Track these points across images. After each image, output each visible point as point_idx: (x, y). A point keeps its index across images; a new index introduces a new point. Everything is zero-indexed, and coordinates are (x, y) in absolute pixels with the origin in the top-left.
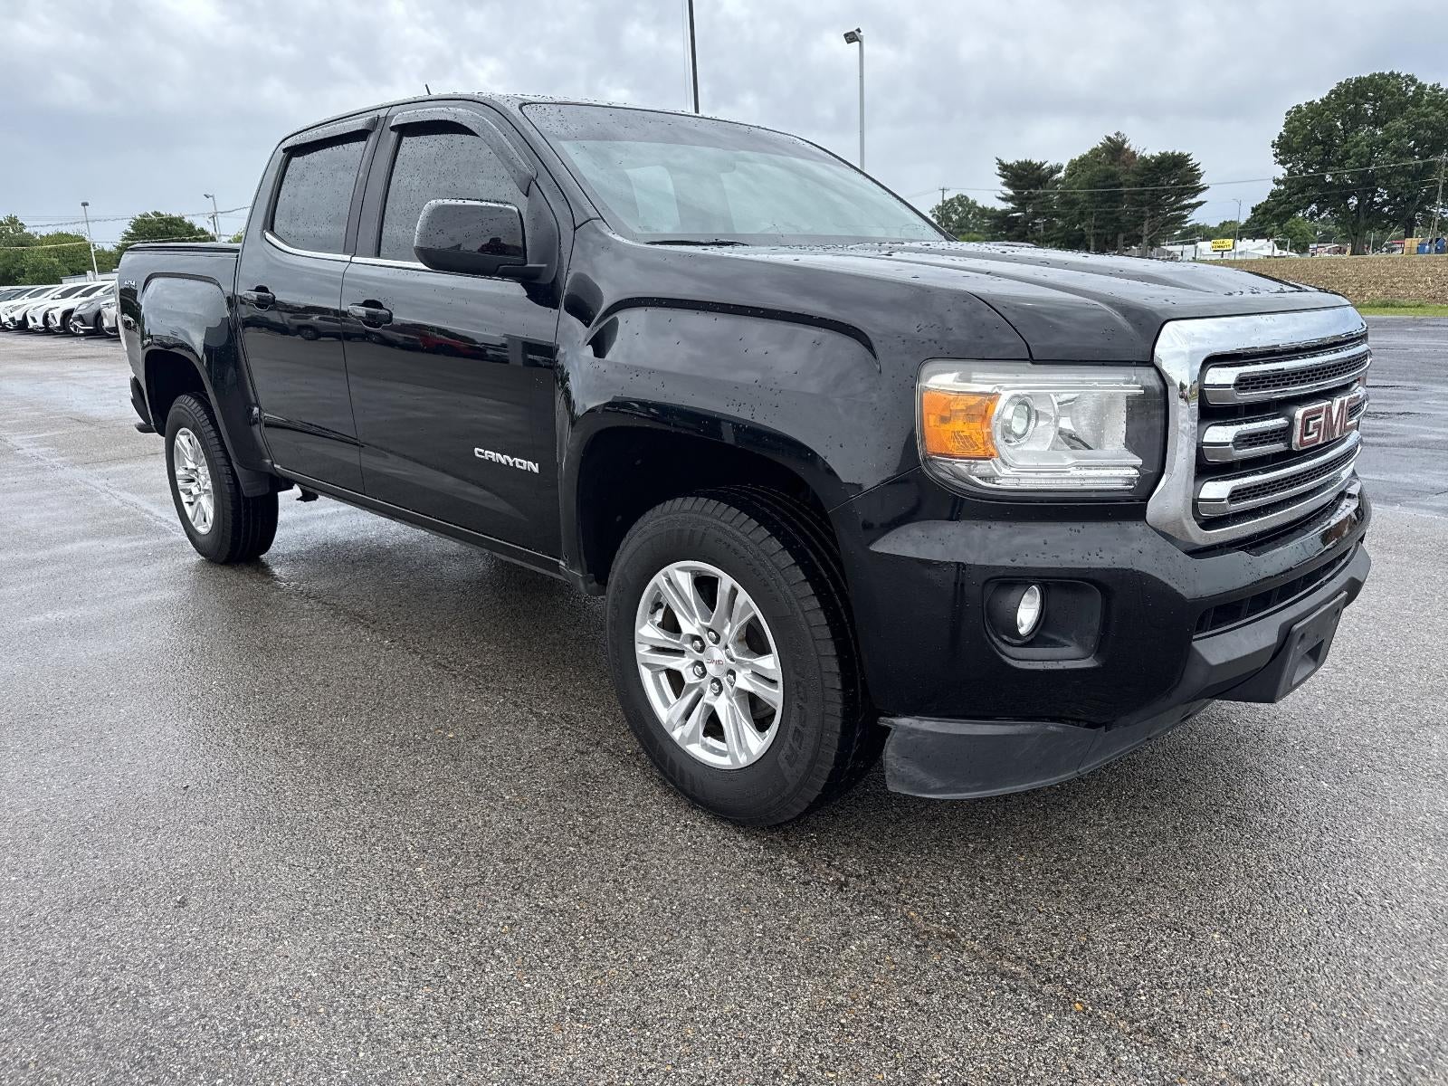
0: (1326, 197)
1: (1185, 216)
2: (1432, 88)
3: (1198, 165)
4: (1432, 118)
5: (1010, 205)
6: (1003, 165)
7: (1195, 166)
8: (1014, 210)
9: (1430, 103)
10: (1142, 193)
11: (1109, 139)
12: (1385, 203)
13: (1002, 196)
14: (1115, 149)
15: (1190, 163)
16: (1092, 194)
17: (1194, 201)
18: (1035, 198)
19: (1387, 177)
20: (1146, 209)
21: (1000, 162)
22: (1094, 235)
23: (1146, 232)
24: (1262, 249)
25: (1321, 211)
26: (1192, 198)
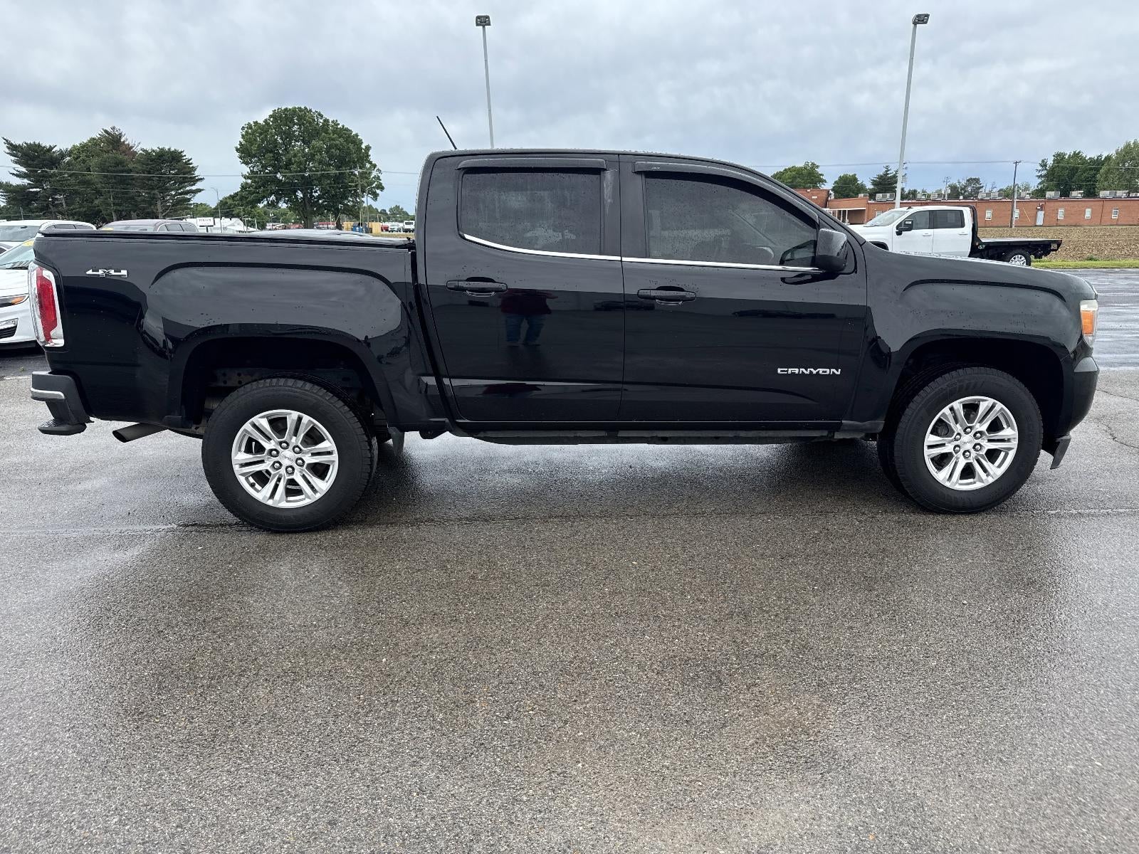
0: (281, 190)
1: (189, 200)
2: (333, 122)
3: (191, 159)
4: (338, 142)
5: (26, 181)
6: (11, 145)
7: (189, 161)
8: (31, 186)
9: (334, 132)
10: (149, 179)
11: (106, 131)
12: (319, 197)
13: (15, 172)
14: (113, 140)
15: (184, 158)
16: (105, 176)
17: (194, 188)
18: (51, 177)
19: (320, 179)
20: (156, 191)
21: (7, 142)
22: (115, 212)
23: (160, 210)
24: (234, 225)
25: (278, 200)
26: (192, 185)
